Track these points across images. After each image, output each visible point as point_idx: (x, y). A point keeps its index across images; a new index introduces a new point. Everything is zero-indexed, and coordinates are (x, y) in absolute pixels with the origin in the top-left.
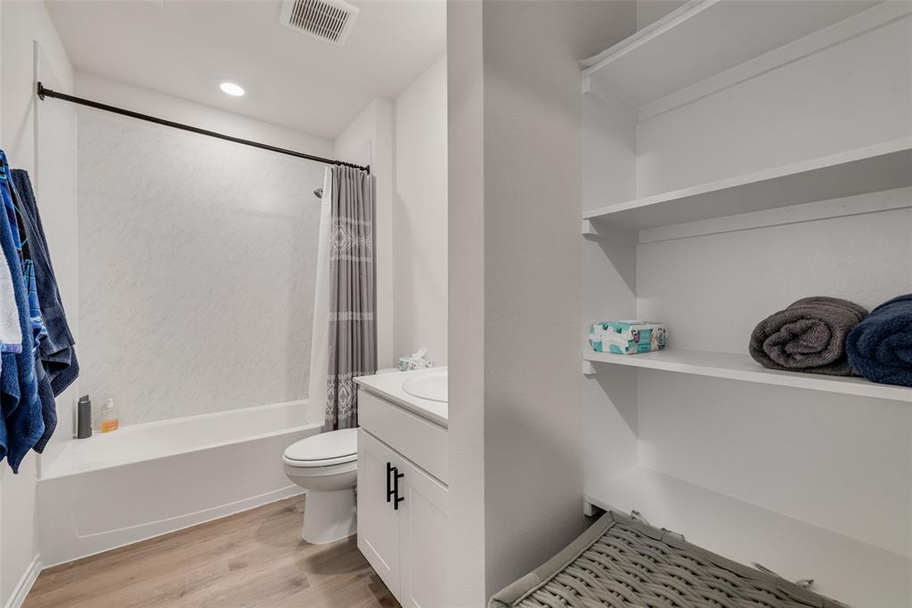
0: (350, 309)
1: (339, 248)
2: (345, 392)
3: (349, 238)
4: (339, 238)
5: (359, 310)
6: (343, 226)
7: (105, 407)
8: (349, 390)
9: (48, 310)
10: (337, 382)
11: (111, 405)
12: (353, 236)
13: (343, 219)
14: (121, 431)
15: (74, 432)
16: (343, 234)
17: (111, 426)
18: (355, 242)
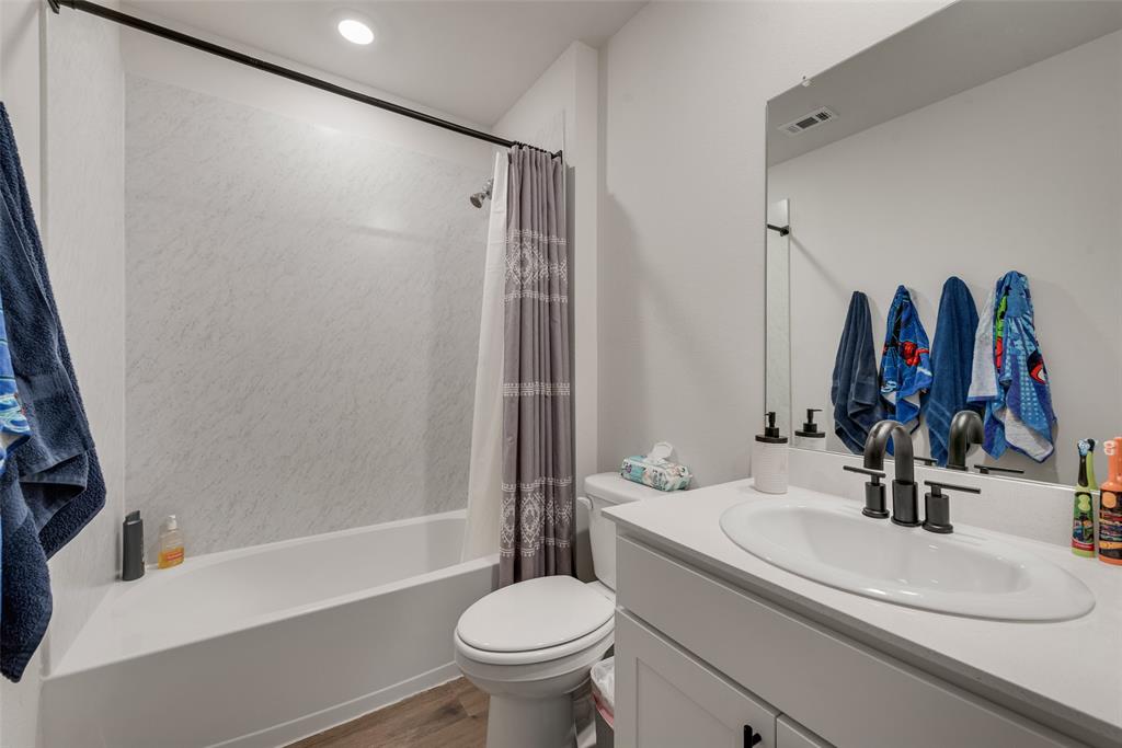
0: (537, 379)
1: (522, 279)
2: (533, 513)
3: (536, 264)
4: (522, 263)
5: (548, 379)
6: (528, 244)
7: (164, 528)
8: (537, 508)
9: (40, 380)
10: (519, 493)
11: (173, 526)
12: (542, 261)
13: (528, 232)
14: (189, 564)
15: (117, 568)
16: (528, 257)
17: (173, 558)
18: (544, 272)
